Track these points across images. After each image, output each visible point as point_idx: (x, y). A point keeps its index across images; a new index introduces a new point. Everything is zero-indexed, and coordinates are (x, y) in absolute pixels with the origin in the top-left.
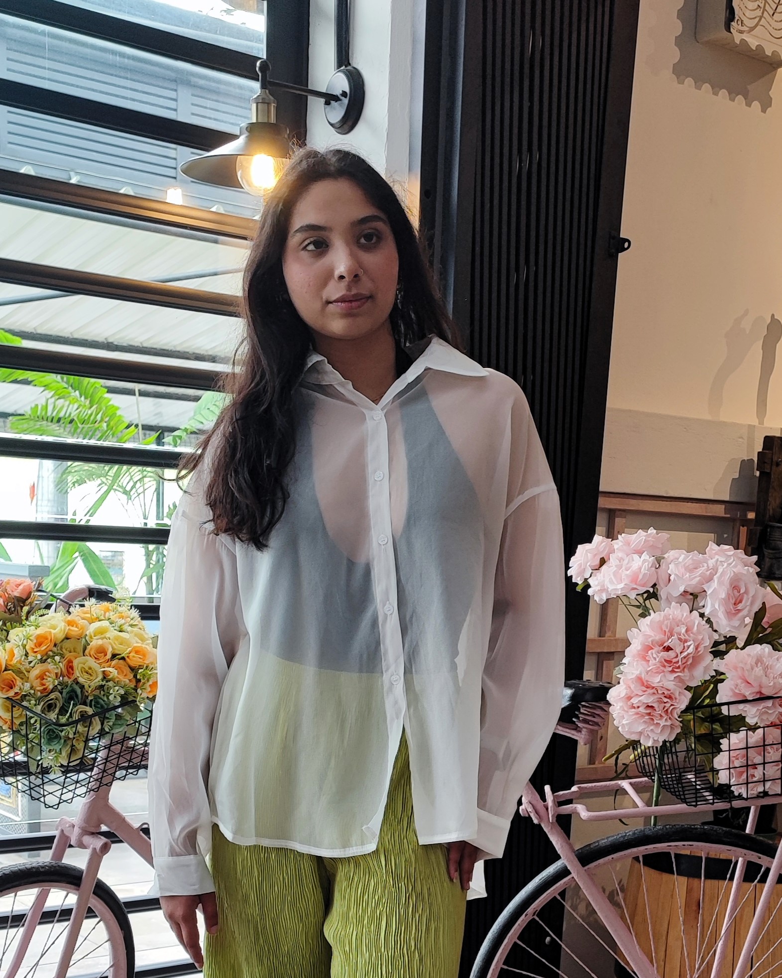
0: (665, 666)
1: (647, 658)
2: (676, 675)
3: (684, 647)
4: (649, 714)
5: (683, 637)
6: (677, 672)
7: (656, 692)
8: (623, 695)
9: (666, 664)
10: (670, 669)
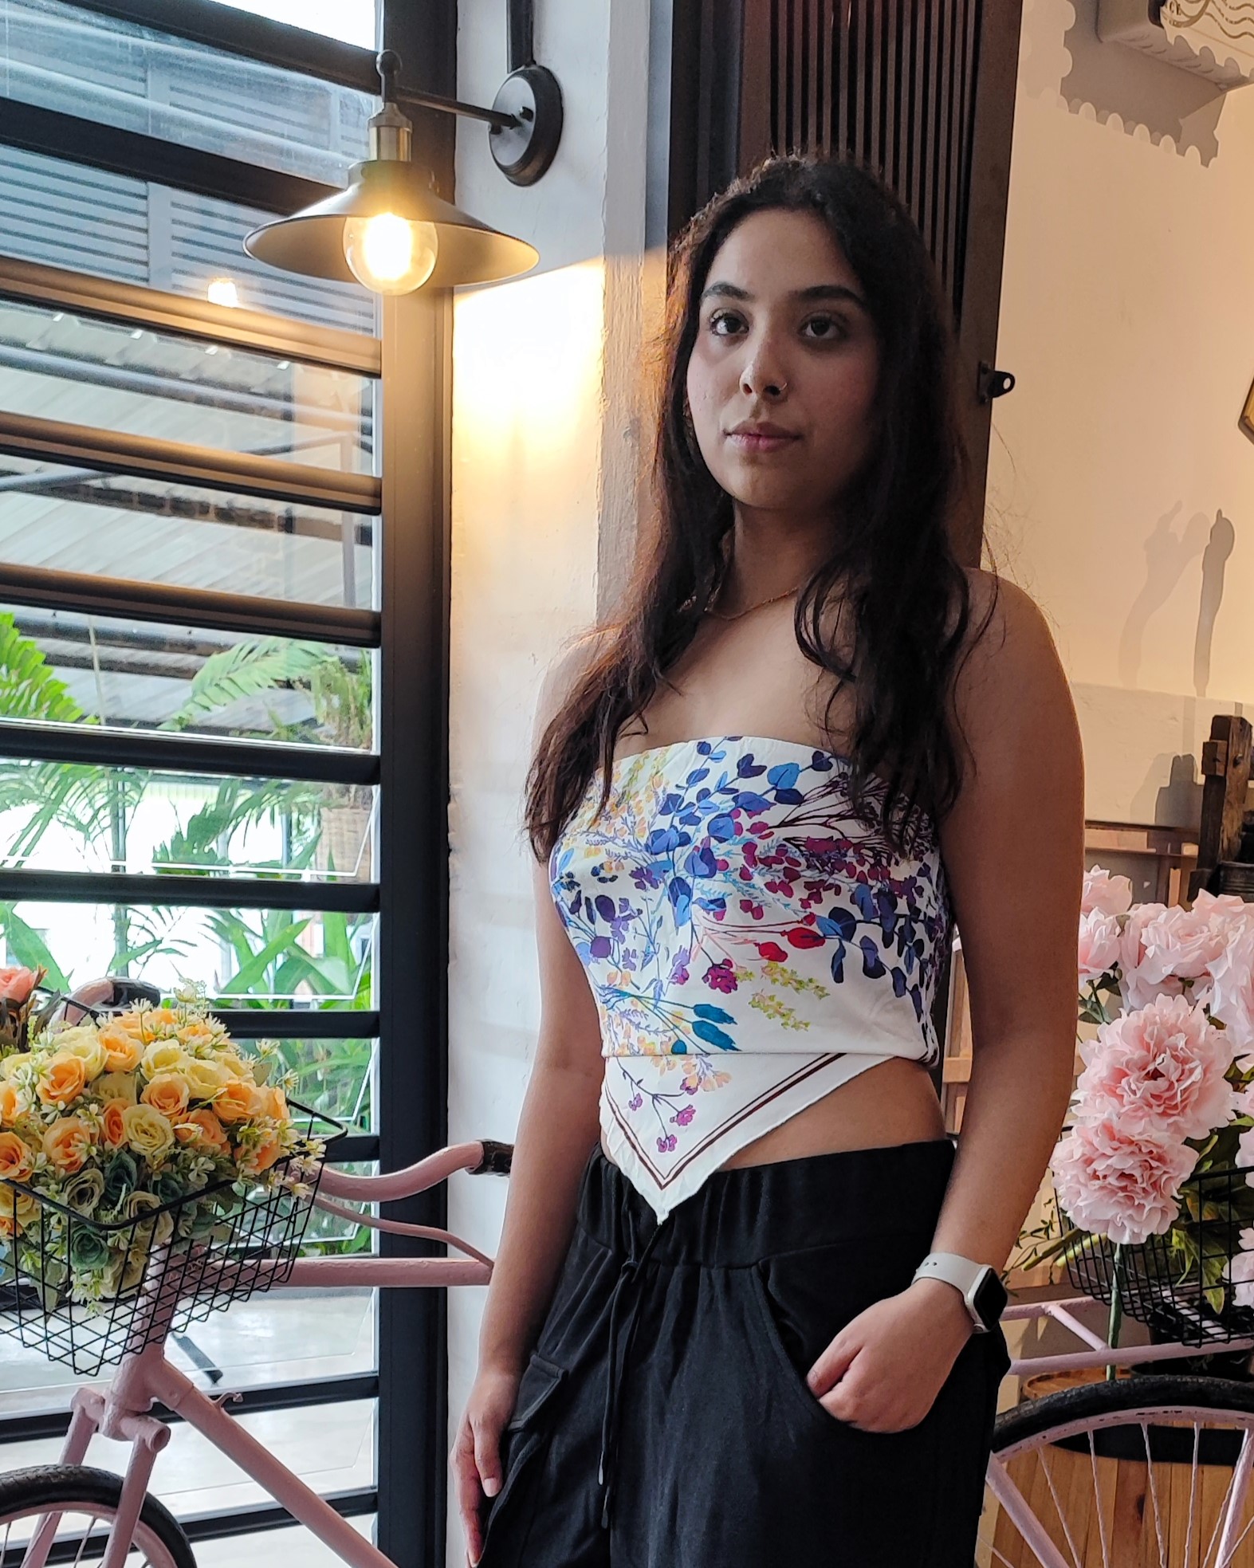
0: (1150, 1106)
1: (1118, 1091)
2: (1171, 1120)
3: (1183, 1071)
4: (1124, 1189)
5: (1181, 1054)
6: (1173, 1115)
7: (1137, 1151)
8: (1077, 1156)
9: (1153, 1101)
10: (1161, 1110)
